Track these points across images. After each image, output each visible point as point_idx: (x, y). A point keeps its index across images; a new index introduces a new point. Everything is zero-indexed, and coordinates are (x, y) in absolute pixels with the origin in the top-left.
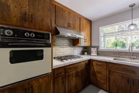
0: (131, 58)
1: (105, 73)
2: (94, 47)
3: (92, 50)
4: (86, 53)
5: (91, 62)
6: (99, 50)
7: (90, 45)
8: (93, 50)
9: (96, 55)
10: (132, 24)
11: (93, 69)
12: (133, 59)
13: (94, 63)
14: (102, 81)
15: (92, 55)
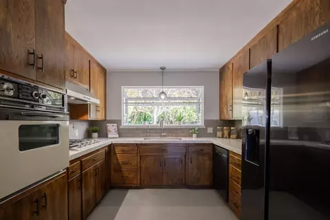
0: (161, 136)
1: (135, 161)
2: (112, 122)
3: (109, 128)
4: (95, 135)
5: (112, 148)
6: (121, 127)
7: (104, 118)
8: (112, 128)
9: (117, 136)
10: (163, 93)
11: (115, 161)
12: (164, 136)
13: (118, 150)
14: (131, 176)
15: (109, 136)
